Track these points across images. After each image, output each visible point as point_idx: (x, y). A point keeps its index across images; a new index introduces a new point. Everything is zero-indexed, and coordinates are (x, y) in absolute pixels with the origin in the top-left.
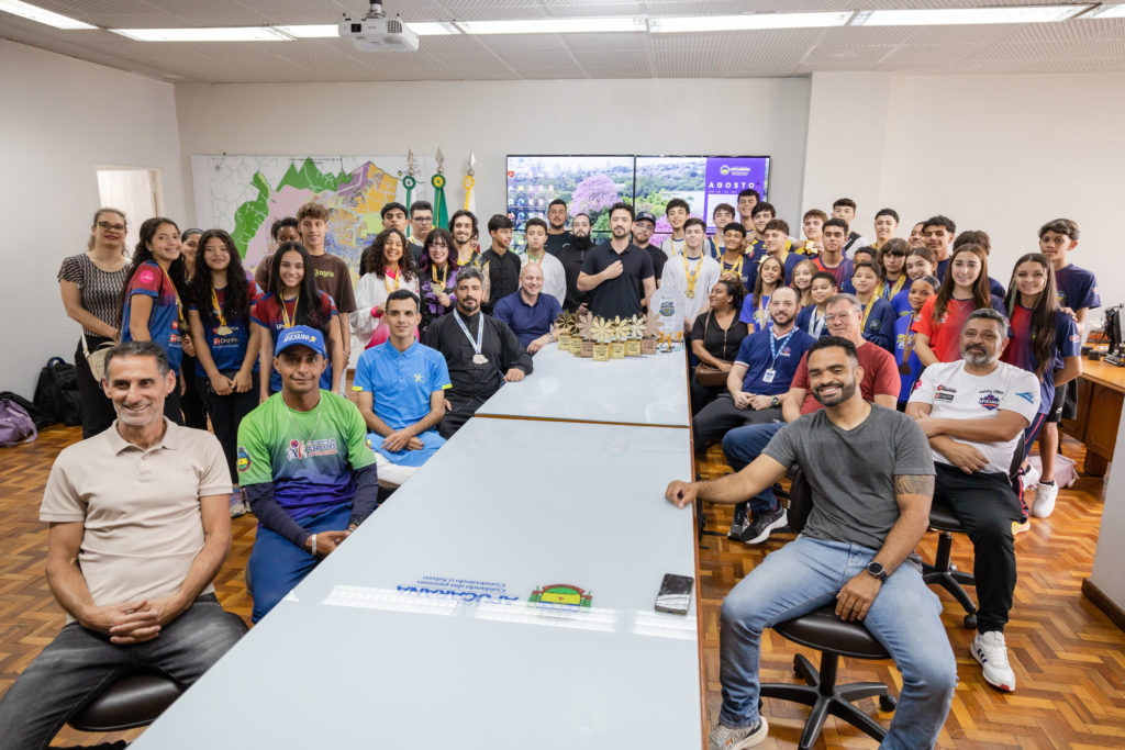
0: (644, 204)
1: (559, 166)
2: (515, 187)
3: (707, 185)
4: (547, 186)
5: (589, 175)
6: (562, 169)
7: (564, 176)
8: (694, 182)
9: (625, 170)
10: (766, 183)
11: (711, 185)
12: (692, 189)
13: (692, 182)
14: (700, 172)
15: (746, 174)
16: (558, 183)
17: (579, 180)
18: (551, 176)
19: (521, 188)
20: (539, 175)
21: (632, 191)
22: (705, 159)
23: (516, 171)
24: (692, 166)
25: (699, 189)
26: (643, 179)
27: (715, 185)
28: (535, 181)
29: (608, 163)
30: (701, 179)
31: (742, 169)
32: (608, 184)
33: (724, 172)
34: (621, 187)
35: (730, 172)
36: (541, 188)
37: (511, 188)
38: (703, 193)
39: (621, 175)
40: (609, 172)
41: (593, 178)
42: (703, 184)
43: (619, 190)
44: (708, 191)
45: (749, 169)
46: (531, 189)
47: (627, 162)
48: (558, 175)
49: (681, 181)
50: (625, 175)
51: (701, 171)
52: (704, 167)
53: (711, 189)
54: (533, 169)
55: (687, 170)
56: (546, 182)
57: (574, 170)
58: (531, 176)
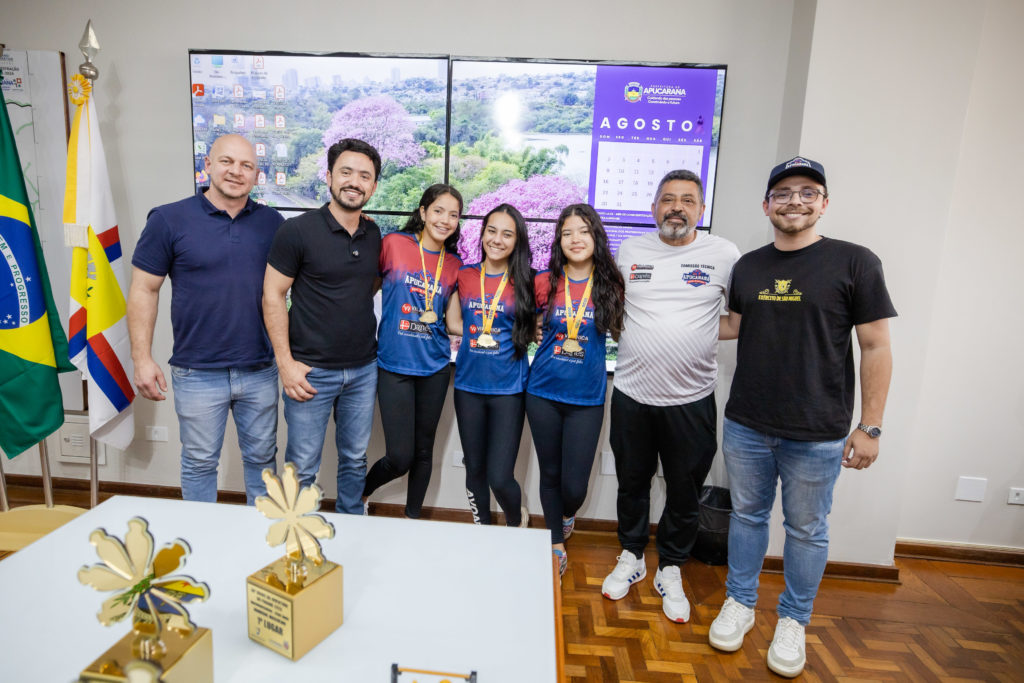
0: (469, 158)
1: (294, 73)
2: (209, 117)
3: (597, 121)
4: (271, 118)
5: (356, 95)
6: (301, 83)
7: (307, 96)
8: (570, 114)
9: (429, 87)
10: (716, 121)
11: (606, 123)
12: (565, 130)
13: (566, 115)
14: (582, 95)
15: (675, 102)
16: (292, 111)
17: (337, 105)
18: (280, 95)
19: (219, 120)
20: (256, 94)
21: (443, 131)
22: (593, 69)
23: (208, 83)
24: (566, 82)
25: (581, 131)
26: (467, 107)
27: (613, 122)
28: (248, 104)
29: (395, 72)
30: (583, 108)
31: (668, 91)
32: (395, 117)
33: (632, 96)
34: (421, 122)
35: (645, 97)
36: (260, 121)
37: (199, 120)
38: (587, 140)
39: (421, 97)
40: (398, 90)
41: (364, 102)
42: (589, 121)
43: (416, 128)
44: (597, 133)
45: (683, 92)
46: (240, 120)
47: (435, 71)
48: (296, 92)
49: (543, 113)
50: (430, 97)
51: (586, 92)
52: (592, 85)
53: (605, 131)
54: (243, 81)
55: (554, 91)
56: (271, 107)
57: (327, 84)
58: (239, 94)
